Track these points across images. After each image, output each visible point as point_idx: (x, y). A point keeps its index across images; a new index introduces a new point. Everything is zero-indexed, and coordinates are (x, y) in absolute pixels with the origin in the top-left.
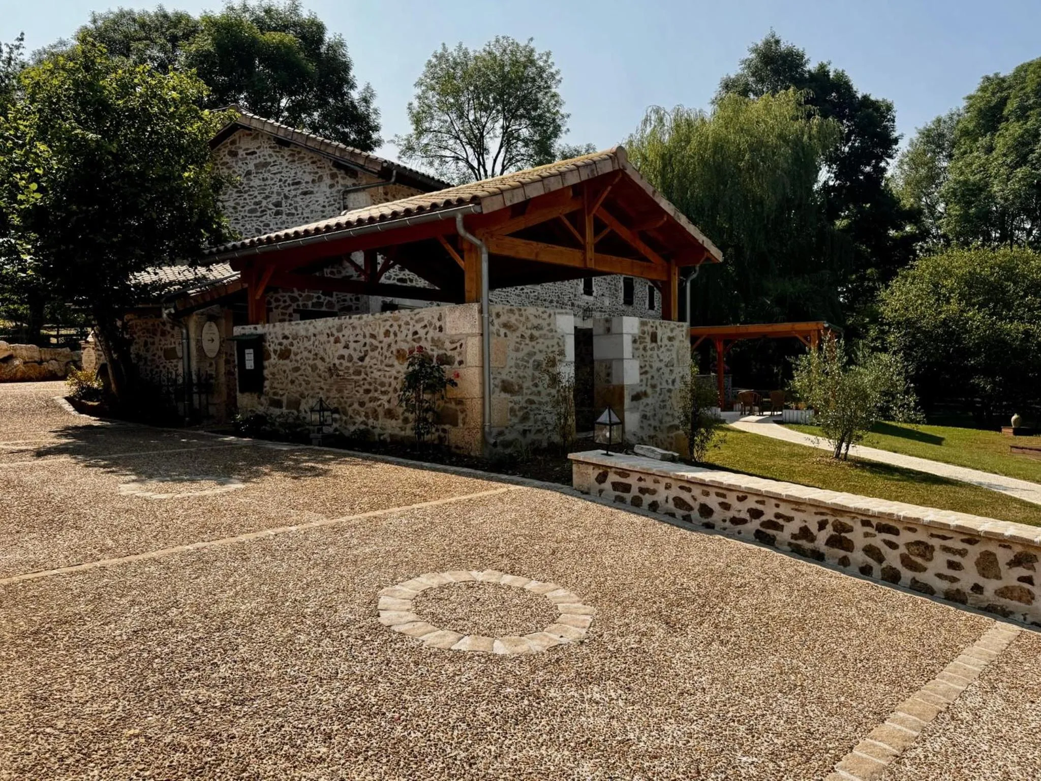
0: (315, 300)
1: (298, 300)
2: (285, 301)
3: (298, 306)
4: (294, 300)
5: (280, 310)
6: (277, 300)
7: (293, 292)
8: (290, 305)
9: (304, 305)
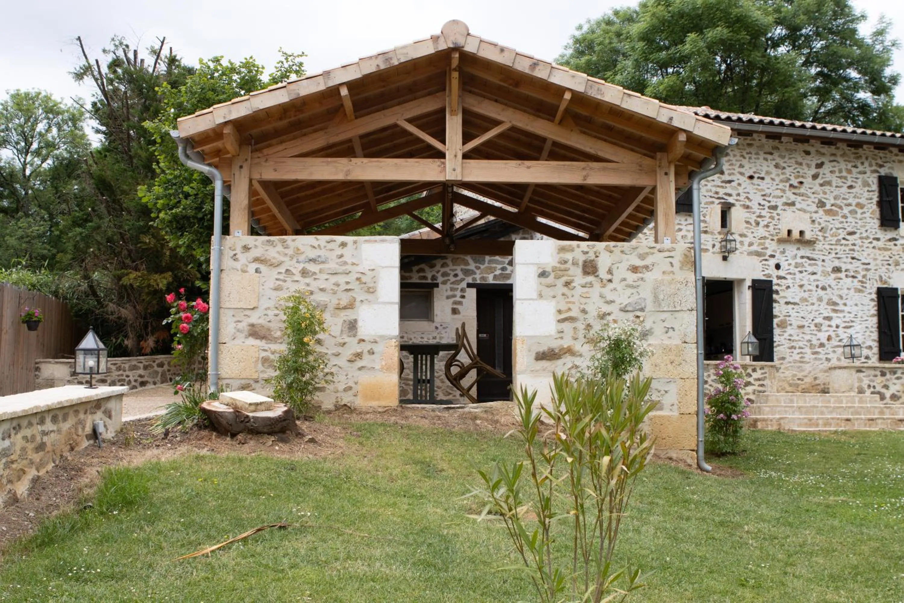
0: (498, 272)
1: (475, 273)
2: (456, 275)
3: (474, 279)
4: (467, 273)
5: (448, 286)
6: (445, 274)
7: (467, 264)
8: (462, 280)
9: (483, 278)
